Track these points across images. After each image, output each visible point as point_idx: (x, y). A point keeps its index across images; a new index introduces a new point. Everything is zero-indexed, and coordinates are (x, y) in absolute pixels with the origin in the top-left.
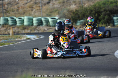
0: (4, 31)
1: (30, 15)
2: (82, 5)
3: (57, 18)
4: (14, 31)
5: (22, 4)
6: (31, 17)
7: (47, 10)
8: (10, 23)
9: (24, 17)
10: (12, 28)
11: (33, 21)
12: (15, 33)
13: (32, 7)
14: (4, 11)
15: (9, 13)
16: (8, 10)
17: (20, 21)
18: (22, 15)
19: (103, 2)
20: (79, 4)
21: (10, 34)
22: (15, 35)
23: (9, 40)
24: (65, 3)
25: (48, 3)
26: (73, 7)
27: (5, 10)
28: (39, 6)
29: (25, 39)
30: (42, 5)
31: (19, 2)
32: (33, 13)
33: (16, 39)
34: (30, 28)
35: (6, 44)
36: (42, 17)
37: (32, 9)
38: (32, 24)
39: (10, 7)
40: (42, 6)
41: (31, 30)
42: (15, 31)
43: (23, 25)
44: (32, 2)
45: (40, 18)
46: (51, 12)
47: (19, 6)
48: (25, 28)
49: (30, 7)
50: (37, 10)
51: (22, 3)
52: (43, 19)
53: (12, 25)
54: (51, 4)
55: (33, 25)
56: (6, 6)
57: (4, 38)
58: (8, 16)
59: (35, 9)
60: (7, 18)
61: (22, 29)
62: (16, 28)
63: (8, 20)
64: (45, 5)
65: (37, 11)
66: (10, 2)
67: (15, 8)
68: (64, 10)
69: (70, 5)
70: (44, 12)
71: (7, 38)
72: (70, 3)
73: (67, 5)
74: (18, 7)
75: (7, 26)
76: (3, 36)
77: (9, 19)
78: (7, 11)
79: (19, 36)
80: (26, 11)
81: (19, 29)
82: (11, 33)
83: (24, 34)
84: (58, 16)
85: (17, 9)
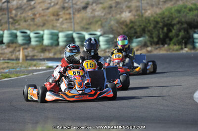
0: (10, 54)
1: (54, 27)
2: (141, 12)
3: (98, 33)
4: (26, 54)
5: (41, 9)
6: (55, 31)
7: (83, 19)
8: (20, 40)
9: (43, 31)
10: (24, 49)
11: (58, 38)
12: (29, 58)
13: (58, 15)
14: (10, 20)
15: (19, 25)
16: (18, 18)
17: (36, 37)
18: (40, 28)
19: (176, 8)
20: (137, 11)
21: (19, 60)
22: (28, 62)
23: (18, 69)
24: (113, 8)
25: (85, 8)
26: (126, 16)
27: (12, 18)
28: (70, 14)
29: (45, 68)
30: (74, 11)
31: (35, 5)
32: (58, 25)
33: (30, 68)
34: (53, 51)
35: (13, 76)
36: (74, 31)
37: (57, 18)
38: (56, 42)
39: (21, 14)
40: (74, 14)
41: (55, 54)
42: (28, 53)
43: (43, 44)
44: (57, 7)
45: (70, 32)
46: (90, 24)
47: (36, 13)
48: (44, 49)
49: (54, 15)
50: (66, 19)
51: (40, 7)
52: (75, 35)
53: (24, 44)
54: (89, 10)
55: (58, 44)
56: (14, 12)
57: (10, 65)
58: (16, 29)
59: (62, 17)
60: (15, 31)
61: (40, 50)
62: (29, 49)
63: (16, 36)
64: (79, 11)
65: (65, 21)
66: (20, 5)
67: (28, 16)
68: (111, 20)
69: (122, 12)
70: (78, 23)
71: (15, 65)
72: (122, 8)
73: (116, 13)
74: (34, 15)
75: (14, 45)
76: (8, 63)
77: (19, 34)
78: (14, 20)
79: (34, 62)
80: (46, 20)
81: (36, 51)
82: (21, 57)
83: (44, 60)
84: (101, 30)
85: (33, 17)
